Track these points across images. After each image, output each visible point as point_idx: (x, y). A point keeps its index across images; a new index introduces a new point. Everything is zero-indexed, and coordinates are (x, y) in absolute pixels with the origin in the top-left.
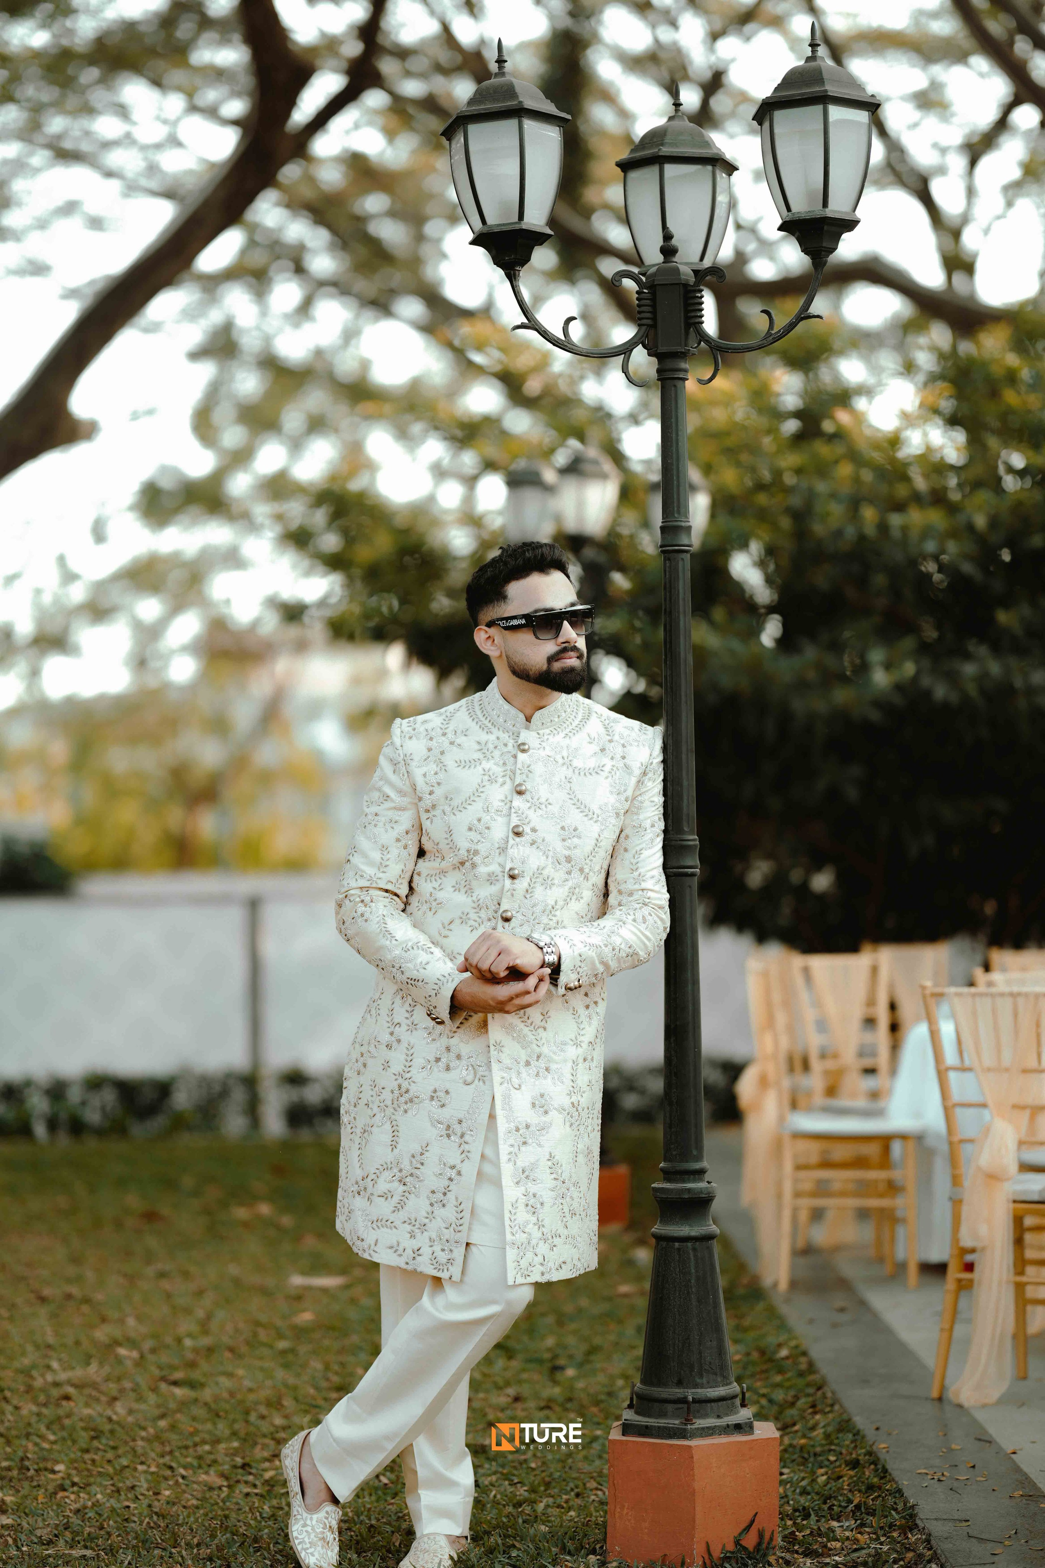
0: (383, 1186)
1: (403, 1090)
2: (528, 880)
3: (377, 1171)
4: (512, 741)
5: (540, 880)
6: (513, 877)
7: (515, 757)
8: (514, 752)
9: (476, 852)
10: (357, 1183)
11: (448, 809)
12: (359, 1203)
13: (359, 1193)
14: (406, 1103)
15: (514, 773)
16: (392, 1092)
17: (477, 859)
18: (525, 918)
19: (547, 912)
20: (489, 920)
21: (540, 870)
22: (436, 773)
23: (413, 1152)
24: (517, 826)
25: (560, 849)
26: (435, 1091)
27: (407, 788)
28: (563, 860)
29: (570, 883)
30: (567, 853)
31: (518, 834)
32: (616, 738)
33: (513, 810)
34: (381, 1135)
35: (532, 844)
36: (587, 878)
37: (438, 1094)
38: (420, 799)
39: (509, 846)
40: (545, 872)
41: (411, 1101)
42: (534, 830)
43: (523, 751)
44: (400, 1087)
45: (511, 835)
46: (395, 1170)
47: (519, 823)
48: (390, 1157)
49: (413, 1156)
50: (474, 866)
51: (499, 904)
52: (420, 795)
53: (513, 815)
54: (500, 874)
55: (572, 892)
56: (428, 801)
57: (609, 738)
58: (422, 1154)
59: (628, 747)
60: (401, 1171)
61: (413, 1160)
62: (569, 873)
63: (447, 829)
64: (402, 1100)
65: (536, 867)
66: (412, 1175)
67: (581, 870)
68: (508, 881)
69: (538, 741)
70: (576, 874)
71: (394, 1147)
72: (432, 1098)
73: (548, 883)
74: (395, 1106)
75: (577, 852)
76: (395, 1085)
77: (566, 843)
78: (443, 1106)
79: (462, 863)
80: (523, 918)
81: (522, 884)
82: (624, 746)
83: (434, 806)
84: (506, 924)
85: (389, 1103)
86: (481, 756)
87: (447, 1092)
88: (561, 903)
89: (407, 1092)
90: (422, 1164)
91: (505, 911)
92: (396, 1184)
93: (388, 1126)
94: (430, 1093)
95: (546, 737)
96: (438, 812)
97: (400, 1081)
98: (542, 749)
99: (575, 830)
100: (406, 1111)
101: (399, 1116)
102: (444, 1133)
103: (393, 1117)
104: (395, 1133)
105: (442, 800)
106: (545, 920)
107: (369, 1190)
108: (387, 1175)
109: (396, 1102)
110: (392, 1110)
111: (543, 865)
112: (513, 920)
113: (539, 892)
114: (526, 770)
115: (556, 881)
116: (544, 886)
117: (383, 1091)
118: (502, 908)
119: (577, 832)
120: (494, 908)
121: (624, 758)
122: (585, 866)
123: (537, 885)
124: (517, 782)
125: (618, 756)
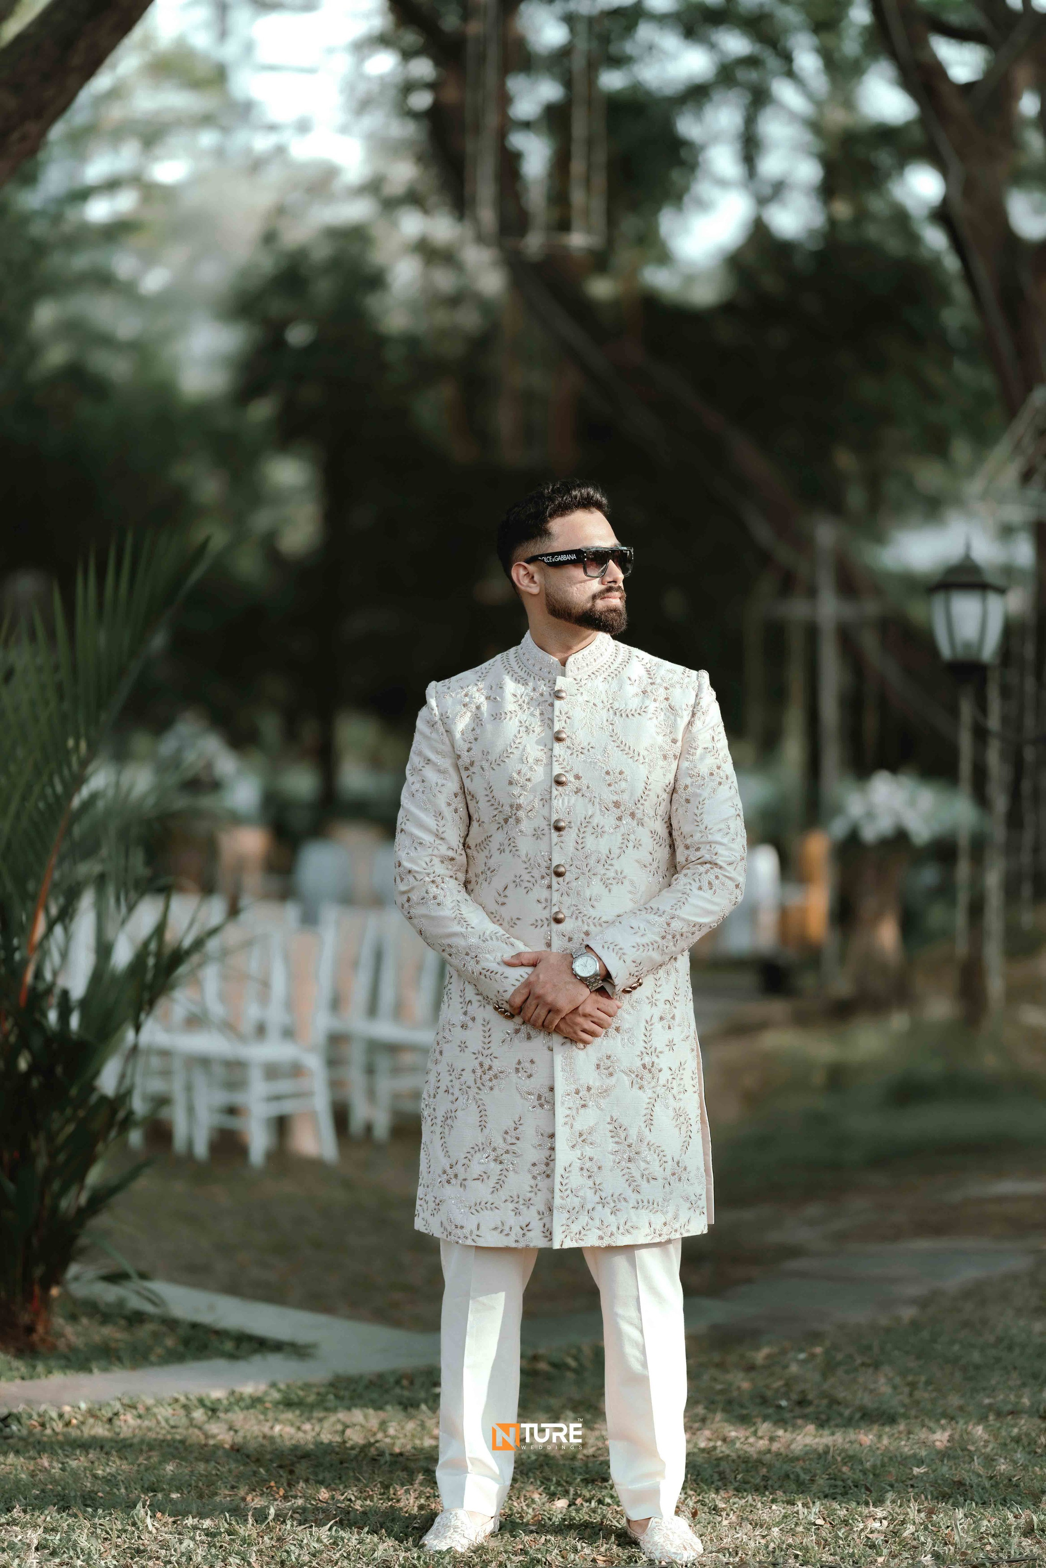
0: (476, 1169)
1: (486, 1067)
2: (577, 831)
3: (468, 1155)
4: (549, 689)
5: (589, 830)
6: (558, 829)
7: (552, 705)
8: (550, 700)
9: (519, 807)
10: (445, 1172)
11: (486, 765)
12: (450, 1192)
13: (448, 1182)
14: (490, 1080)
15: (552, 720)
16: (474, 1071)
17: (521, 814)
18: (579, 871)
19: (603, 862)
20: (543, 877)
21: (588, 820)
22: (473, 730)
23: (505, 1128)
24: (559, 775)
25: (609, 797)
26: (519, 1063)
27: (447, 748)
28: (611, 805)
29: (622, 830)
30: (615, 798)
31: (559, 783)
32: (658, 681)
33: (554, 759)
34: (468, 1117)
35: (576, 793)
36: (641, 823)
37: (522, 1065)
38: (459, 757)
39: (553, 797)
40: (595, 821)
41: (496, 1077)
42: (577, 777)
43: (559, 698)
44: (481, 1065)
45: (554, 784)
46: (489, 1151)
47: (561, 771)
48: (480, 1139)
49: (506, 1133)
50: (518, 821)
51: (550, 860)
52: (459, 753)
53: (555, 764)
54: (546, 828)
55: (626, 838)
56: (466, 759)
57: (650, 681)
58: (516, 1129)
59: (671, 689)
60: (494, 1150)
61: (508, 1137)
62: (620, 819)
63: (486, 785)
64: (487, 1077)
65: (583, 816)
66: (507, 1152)
67: (633, 815)
68: (555, 834)
69: (576, 687)
70: (627, 820)
71: (482, 1127)
72: (517, 1070)
73: (599, 832)
74: (479, 1084)
75: (625, 797)
76: (476, 1063)
77: (612, 788)
78: (530, 1076)
79: (506, 821)
80: (577, 870)
81: (570, 836)
82: (666, 688)
83: (472, 764)
84: (561, 879)
85: (471, 1083)
86: (517, 708)
87: (532, 1062)
88: (616, 851)
89: (490, 1068)
90: (518, 1139)
91: (558, 866)
92: (492, 1164)
93: (474, 1107)
94: (514, 1066)
95: (583, 682)
96: (476, 769)
97: (481, 1058)
98: (579, 695)
99: (621, 773)
100: (491, 1089)
101: (485, 1094)
102: (536, 1103)
103: (477, 1097)
104: (482, 1113)
105: (480, 754)
106: (600, 870)
107: (461, 1177)
108: (481, 1157)
109: (479, 1081)
110: (477, 1090)
111: (590, 813)
112: (567, 874)
113: (590, 841)
114: (564, 717)
115: (606, 829)
116: (594, 835)
117: (463, 1073)
118: (554, 864)
119: (624, 776)
120: (545, 864)
121: (667, 699)
122: (637, 811)
123: (587, 835)
124: (556, 729)
125: (662, 698)
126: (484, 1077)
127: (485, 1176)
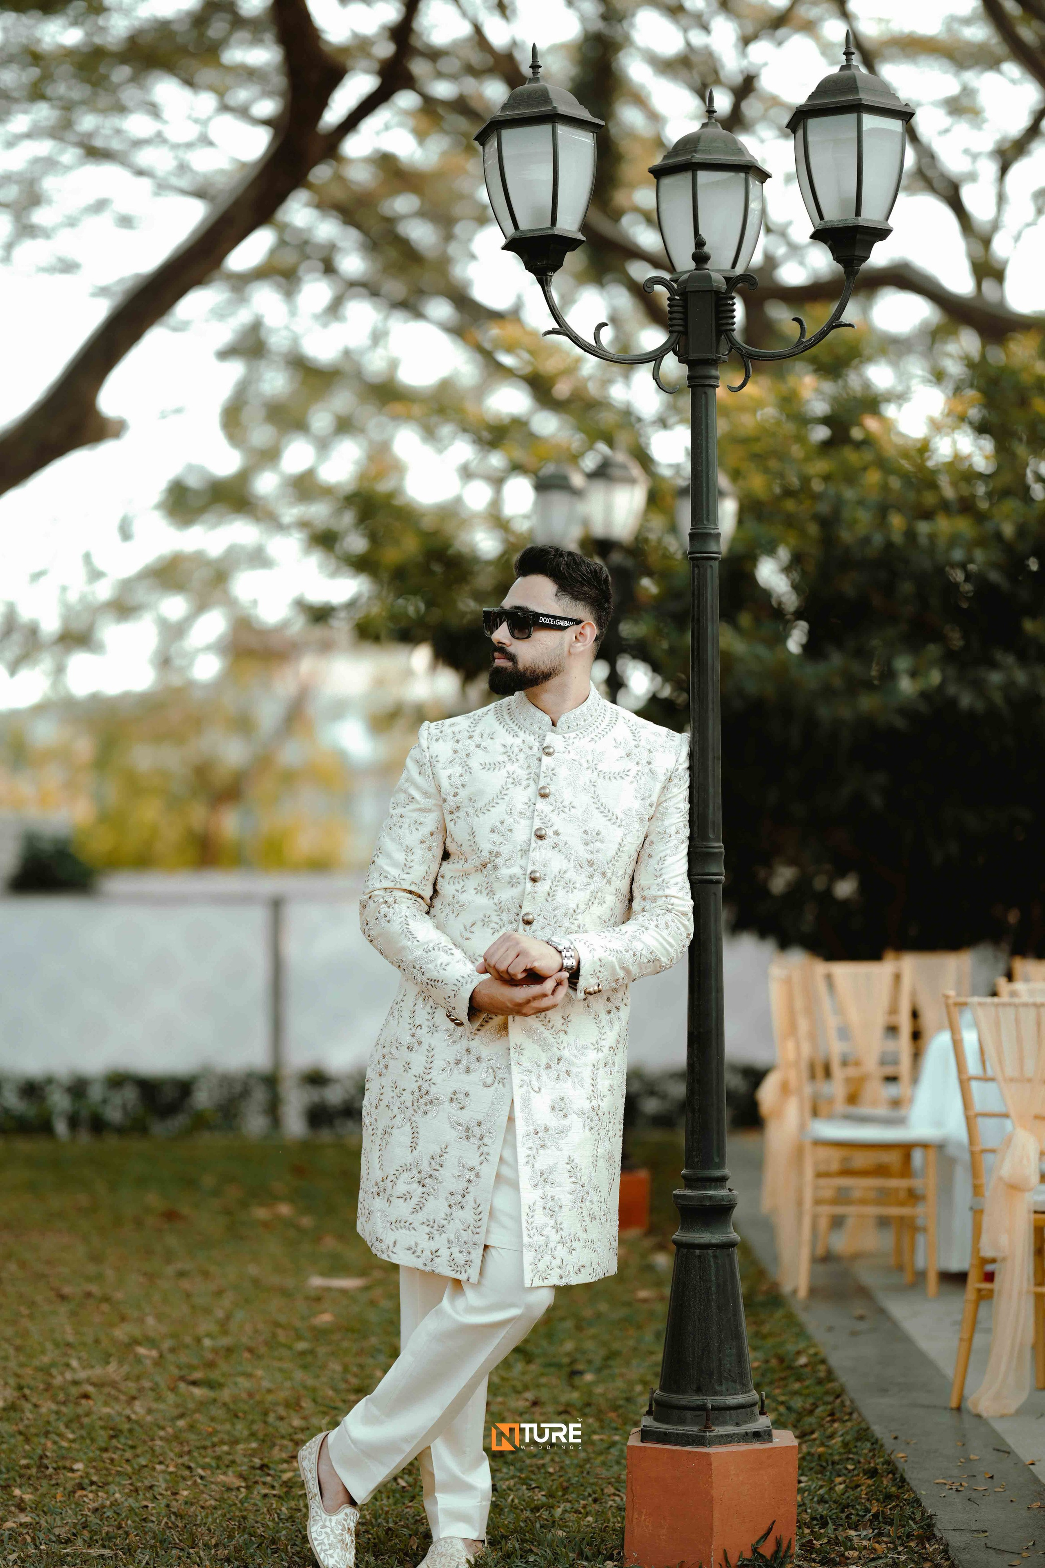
0: (402, 1187)
1: (423, 1091)
2: (550, 883)
3: (397, 1173)
4: (538, 744)
5: (562, 883)
6: (534, 880)
7: (540, 760)
8: (538, 755)
9: (499, 854)
10: (377, 1184)
11: (471, 811)
12: (378, 1204)
13: (378, 1194)
14: (426, 1104)
15: (538, 776)
16: (413, 1093)
17: (500, 861)
18: (546, 922)
19: (569, 916)
20: (511, 922)
21: (562, 873)
22: (461, 776)
23: (432, 1153)
24: (540, 829)
25: (583, 853)
26: (455, 1093)
27: (432, 790)
28: (585, 864)
29: (592, 887)
30: (589, 857)
31: (540, 837)
32: (643, 743)
33: (536, 813)
34: (401, 1136)
35: (554, 848)
36: (609, 882)
37: (457, 1096)
38: (445, 800)
39: (531, 849)
40: (567, 876)
42: (556, 833)
43: (548, 754)
44: (420, 1088)
45: (534, 838)
46: (415, 1172)
47: (542, 826)
48: (409, 1158)
49: (433, 1158)
50: (496, 868)
51: (521, 907)
52: (445, 797)
53: (536, 819)
54: (522, 877)
55: (594, 895)
56: (452, 802)
57: (635, 743)
59: (654, 753)
60: (420, 1172)
61: (433, 1162)
62: (591, 877)
63: (469, 831)
65: (558, 870)
66: (431, 1176)
67: (604, 874)
68: (529, 884)
69: (564, 744)
70: (597, 878)
71: (413, 1148)
72: (452, 1100)
73: (570, 887)
74: (415, 1107)
75: (600, 856)
76: (415, 1086)
77: (589, 847)
78: (462, 1108)
79: (485, 865)
80: (544, 921)
81: (543, 887)
82: (650, 751)
83: (458, 808)
84: (528, 927)
85: (409, 1104)
86: (506, 759)
87: (467, 1094)
88: (582, 907)
89: (427, 1093)
90: (441, 1166)
91: (526, 914)
92: (415, 1185)
93: (407, 1128)
94: (449, 1095)
95: (571, 741)
96: (461, 814)
97: (420, 1082)
98: (567, 753)
99: (598, 834)
100: (426, 1113)
101: (419, 1118)
102: (463, 1134)
103: (413, 1118)
104: (415, 1134)
105: (467, 801)
106: (566, 923)
107: (388, 1192)
108: (406, 1176)
109: (416, 1104)
110: (412, 1112)
111: (564, 868)
112: (534, 923)
113: (561, 895)
114: (550, 773)
115: (578, 885)
116: (566, 890)
117: (404, 1093)
118: (524, 911)
119: (600, 836)
120: (515, 910)
121: (649, 763)
122: (608, 871)
123: (559, 889)
124: (541, 784)
125: (644, 761)
126: (421, 1100)
127: (408, 1197)
